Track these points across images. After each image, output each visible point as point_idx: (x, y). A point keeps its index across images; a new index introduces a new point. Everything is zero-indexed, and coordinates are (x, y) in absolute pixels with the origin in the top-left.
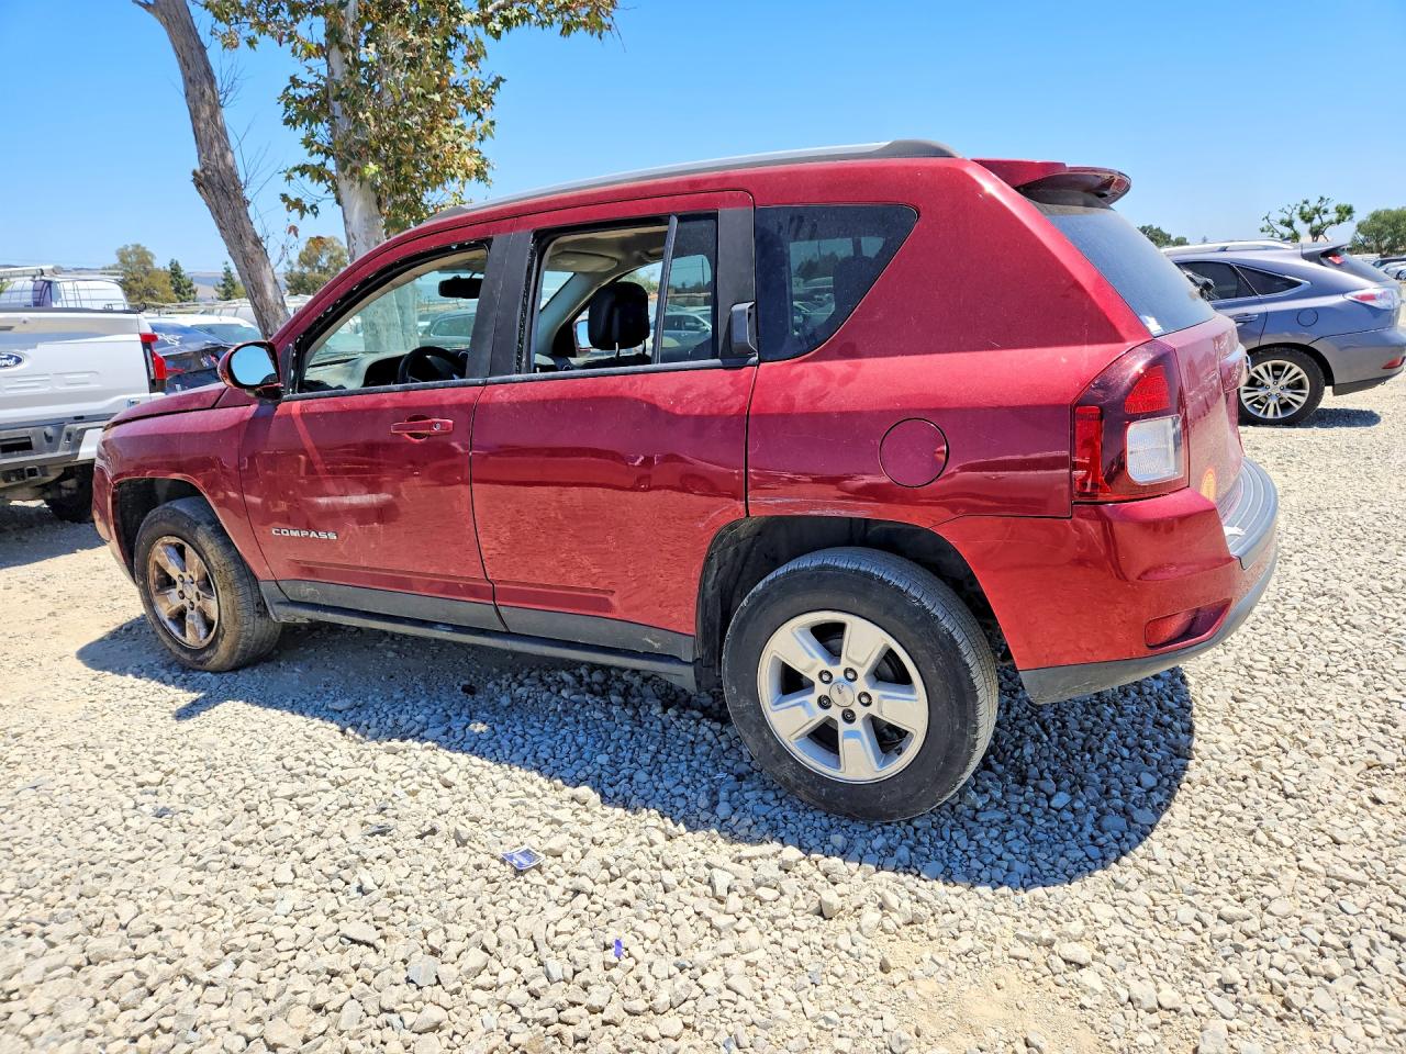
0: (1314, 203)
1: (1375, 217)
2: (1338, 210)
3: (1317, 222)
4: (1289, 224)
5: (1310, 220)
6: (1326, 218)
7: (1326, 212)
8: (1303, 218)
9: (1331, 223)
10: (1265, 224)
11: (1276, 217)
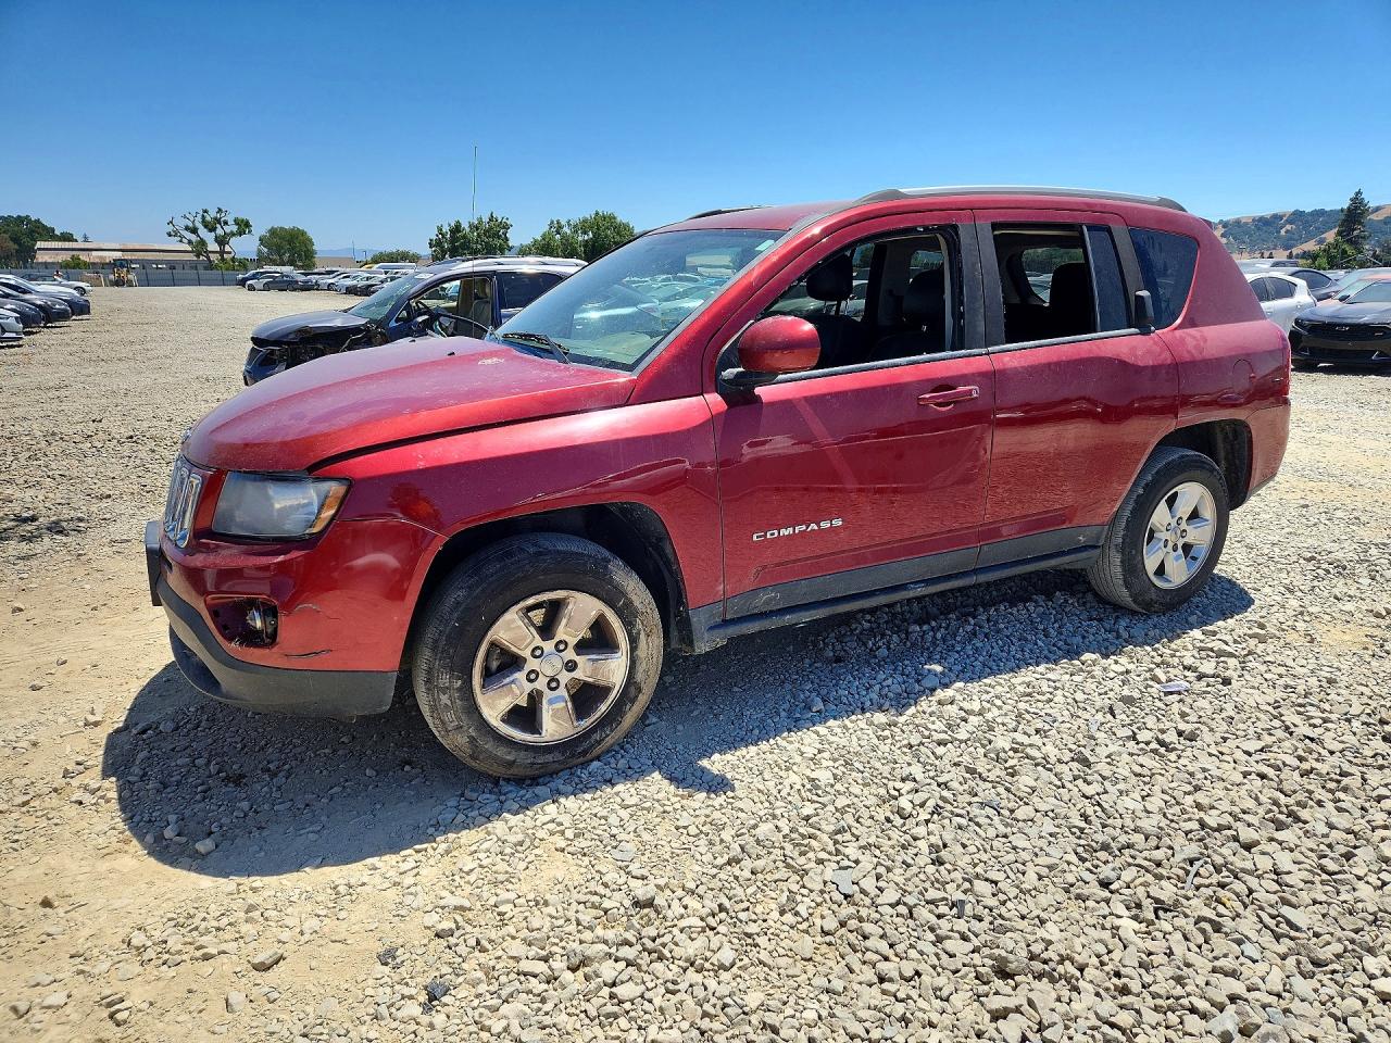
0: (213, 213)
1: (273, 232)
2: (237, 222)
3: (219, 231)
4: (194, 231)
5: (212, 229)
6: (228, 229)
7: (226, 223)
8: (206, 227)
9: (233, 234)
10: (170, 228)
11: (181, 223)
